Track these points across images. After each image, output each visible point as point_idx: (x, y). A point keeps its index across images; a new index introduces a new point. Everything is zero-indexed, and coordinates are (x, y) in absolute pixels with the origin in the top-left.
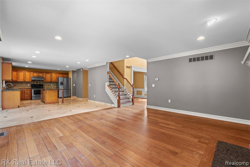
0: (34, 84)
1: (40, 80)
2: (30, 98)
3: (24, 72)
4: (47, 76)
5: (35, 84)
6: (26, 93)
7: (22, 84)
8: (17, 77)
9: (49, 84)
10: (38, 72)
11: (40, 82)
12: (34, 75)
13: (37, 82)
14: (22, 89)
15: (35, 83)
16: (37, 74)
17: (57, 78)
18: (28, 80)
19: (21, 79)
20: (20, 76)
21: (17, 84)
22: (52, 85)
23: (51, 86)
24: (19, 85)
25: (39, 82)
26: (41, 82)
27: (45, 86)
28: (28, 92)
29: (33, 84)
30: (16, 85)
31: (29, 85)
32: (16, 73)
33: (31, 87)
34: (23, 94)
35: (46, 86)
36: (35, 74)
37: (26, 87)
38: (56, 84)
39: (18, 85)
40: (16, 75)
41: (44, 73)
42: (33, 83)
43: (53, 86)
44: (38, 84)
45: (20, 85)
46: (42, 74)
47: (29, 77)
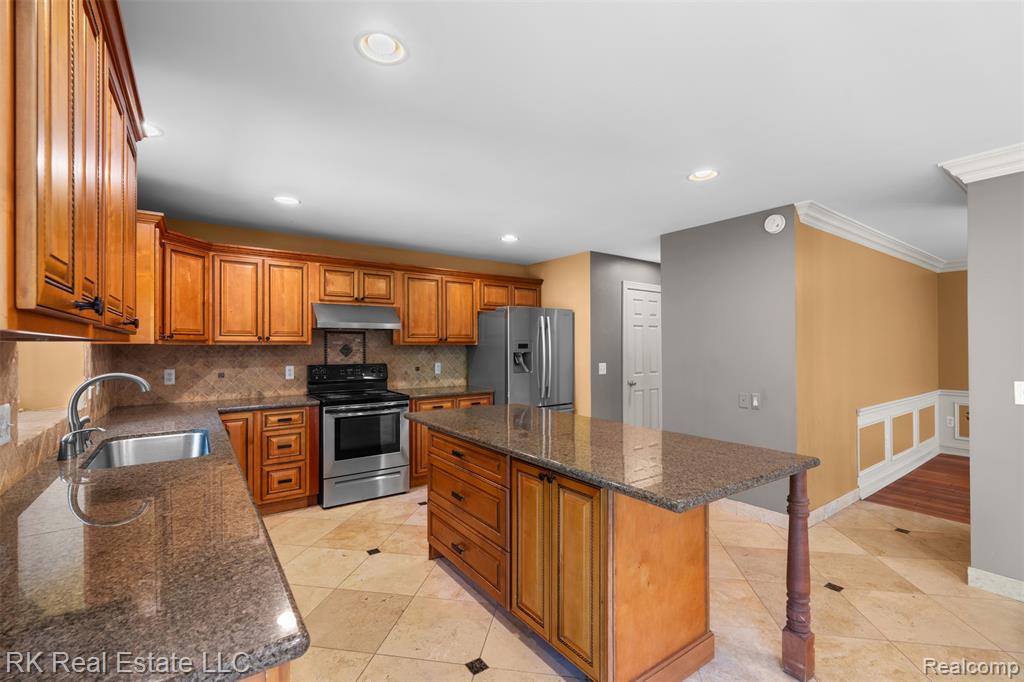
0: (325, 366)
1: (362, 332)
2: (306, 491)
3: (258, 260)
4: (414, 295)
5: (330, 361)
6: (280, 447)
7: (243, 366)
8: (209, 309)
9: (422, 357)
10: (359, 264)
11: (364, 346)
12: (331, 289)
13: (346, 350)
14: (248, 415)
15: (335, 358)
16: (347, 279)
17: (475, 313)
18: (289, 334)
19: (237, 320)
20: (226, 300)
21: (208, 366)
22: (438, 367)
23: (435, 378)
24: (221, 375)
25: (356, 346)
26: (372, 345)
28: (294, 437)
29: (322, 361)
30: (198, 376)
31: (290, 372)
32: (196, 264)
33: (311, 394)
34: (257, 459)
35: (405, 376)
36: (340, 284)
37: (269, 387)
38: (463, 358)
39: (212, 377)
40: (200, 286)
41: (399, 274)
42: (318, 357)
43: (445, 373)
44: (351, 362)
45: (227, 372)
46: (383, 282)
47: (297, 308)
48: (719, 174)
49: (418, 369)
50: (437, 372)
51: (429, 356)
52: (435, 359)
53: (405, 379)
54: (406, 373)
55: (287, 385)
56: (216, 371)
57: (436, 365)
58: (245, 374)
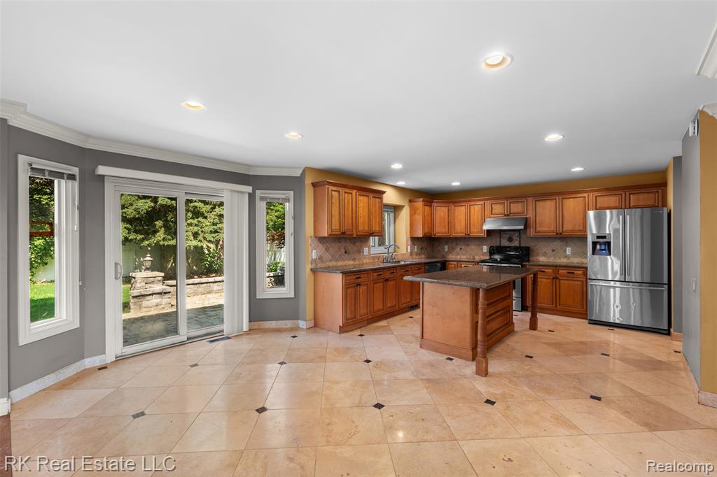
1: (518, 230)
3: (466, 204)
4: (539, 210)
5: (502, 245)
7: (468, 245)
8: (451, 224)
9: (556, 244)
10: (507, 198)
11: (520, 237)
12: (494, 212)
13: (510, 240)
15: (505, 243)
16: (501, 206)
18: (477, 232)
19: (459, 228)
20: (456, 220)
21: (457, 245)
22: (569, 250)
23: (566, 257)
24: (461, 249)
25: (515, 237)
26: (524, 237)
27: (538, 255)
29: (499, 245)
30: (454, 249)
31: (484, 248)
32: (445, 209)
35: (545, 254)
36: (498, 209)
37: (477, 254)
39: (458, 249)
41: (529, 199)
42: (495, 242)
43: (574, 254)
44: (513, 245)
45: (463, 248)
46: (520, 205)
48: (564, 136)
49: (553, 250)
50: (567, 253)
51: (561, 243)
52: (567, 246)
53: (545, 256)
54: (545, 252)
55: (483, 254)
56: (459, 247)
57: (567, 248)
58: (468, 249)
